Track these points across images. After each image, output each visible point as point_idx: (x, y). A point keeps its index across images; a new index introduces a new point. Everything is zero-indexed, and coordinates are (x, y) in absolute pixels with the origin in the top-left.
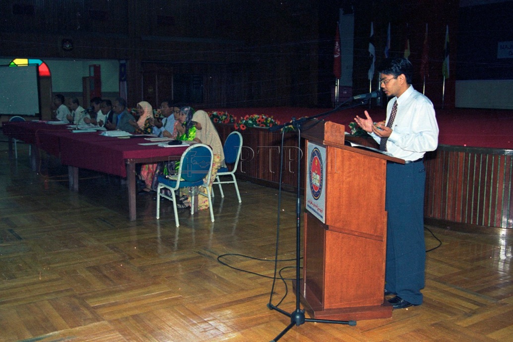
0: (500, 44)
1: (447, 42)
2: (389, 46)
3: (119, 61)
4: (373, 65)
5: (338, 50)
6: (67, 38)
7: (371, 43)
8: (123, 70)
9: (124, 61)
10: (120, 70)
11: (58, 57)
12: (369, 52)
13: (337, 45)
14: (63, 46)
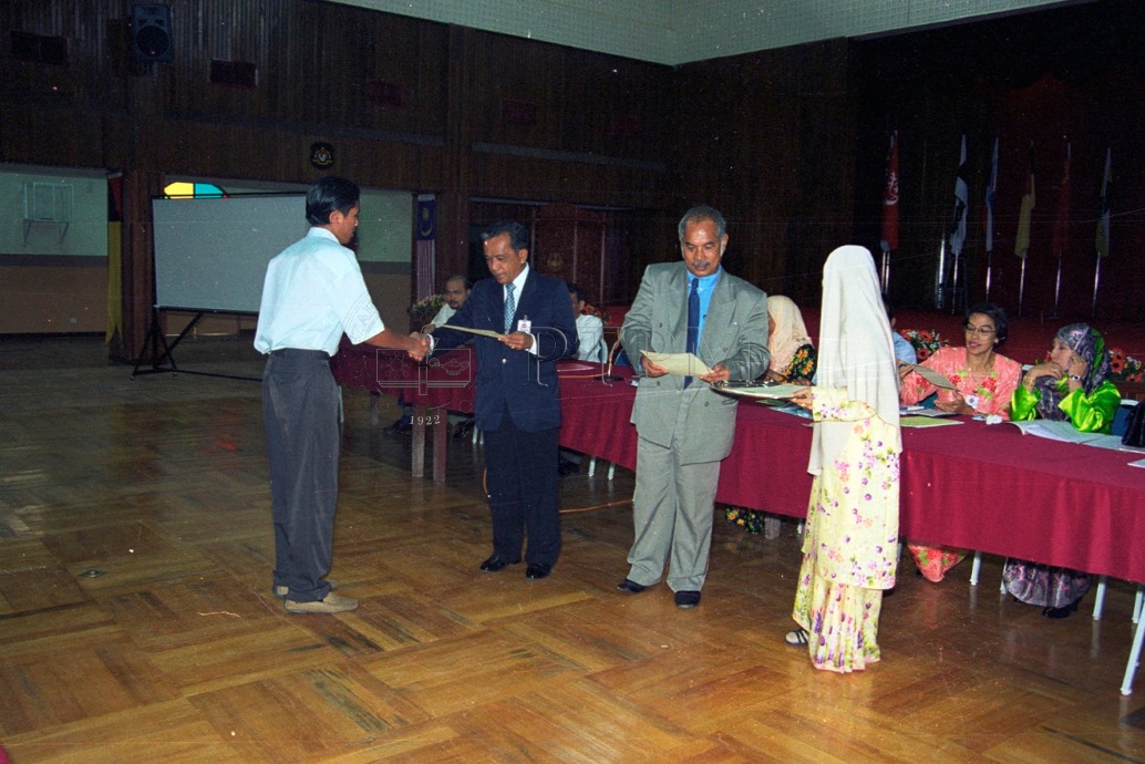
1: (1109, 183)
2: (994, 186)
3: (415, 196)
4: (963, 224)
5: (896, 190)
6: (322, 139)
7: (962, 178)
8: (426, 215)
9: (431, 197)
10: (420, 215)
11: (300, 181)
12: (955, 196)
13: (894, 179)
14: (312, 157)
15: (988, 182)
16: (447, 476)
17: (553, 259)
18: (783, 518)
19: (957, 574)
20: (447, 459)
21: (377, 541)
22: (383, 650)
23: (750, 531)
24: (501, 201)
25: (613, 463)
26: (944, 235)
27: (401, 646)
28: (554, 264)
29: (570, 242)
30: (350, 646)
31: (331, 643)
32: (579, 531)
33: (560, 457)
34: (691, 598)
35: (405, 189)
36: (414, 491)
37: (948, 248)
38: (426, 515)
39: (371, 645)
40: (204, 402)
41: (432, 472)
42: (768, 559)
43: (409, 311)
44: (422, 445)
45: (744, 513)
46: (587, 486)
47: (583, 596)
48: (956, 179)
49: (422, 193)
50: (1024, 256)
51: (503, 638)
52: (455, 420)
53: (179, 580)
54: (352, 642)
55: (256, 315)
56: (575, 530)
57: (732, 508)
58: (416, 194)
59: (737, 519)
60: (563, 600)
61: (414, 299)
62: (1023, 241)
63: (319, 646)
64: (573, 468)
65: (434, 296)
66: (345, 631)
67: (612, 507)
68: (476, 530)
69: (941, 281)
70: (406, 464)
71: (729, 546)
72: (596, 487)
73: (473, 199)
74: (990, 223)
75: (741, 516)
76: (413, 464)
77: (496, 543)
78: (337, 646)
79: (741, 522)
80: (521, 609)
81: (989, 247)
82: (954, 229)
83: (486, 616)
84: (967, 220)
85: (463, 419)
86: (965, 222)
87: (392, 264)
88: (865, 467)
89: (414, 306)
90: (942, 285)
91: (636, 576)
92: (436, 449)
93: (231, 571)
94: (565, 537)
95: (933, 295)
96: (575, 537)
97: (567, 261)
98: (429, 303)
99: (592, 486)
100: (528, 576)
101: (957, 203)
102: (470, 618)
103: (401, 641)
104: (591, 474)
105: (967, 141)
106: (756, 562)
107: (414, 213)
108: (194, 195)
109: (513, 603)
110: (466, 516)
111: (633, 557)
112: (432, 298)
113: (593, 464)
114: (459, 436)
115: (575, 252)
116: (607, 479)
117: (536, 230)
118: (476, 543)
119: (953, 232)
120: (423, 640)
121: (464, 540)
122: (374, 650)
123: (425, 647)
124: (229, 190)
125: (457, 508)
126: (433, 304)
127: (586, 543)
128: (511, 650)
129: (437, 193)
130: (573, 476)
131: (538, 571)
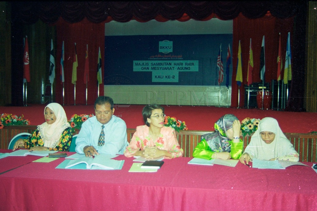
0: (135, 62)
1: (100, 59)
2: (64, 58)
4: (54, 72)
5: (28, 59)
12: (50, 62)
13: (27, 54)
15: (61, 57)
48: (50, 55)
50: (75, 84)
62: (74, 78)
74: (63, 72)
81: (63, 81)
101: (51, 65)
119: (50, 75)
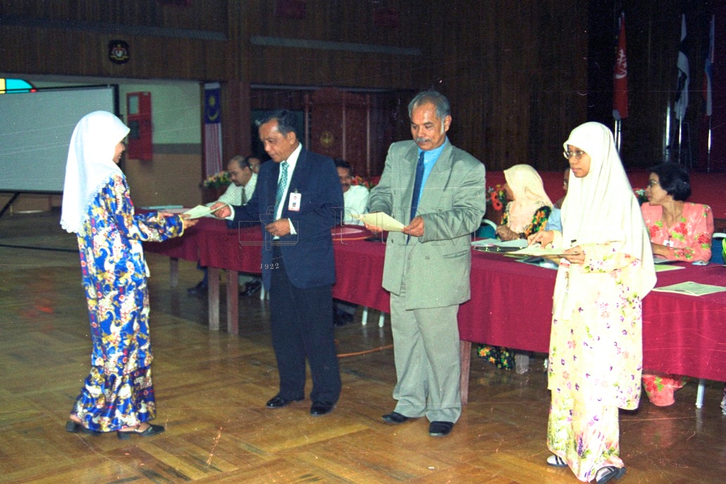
2: (712, 59)
3: (202, 85)
4: (685, 92)
5: (625, 65)
6: (118, 37)
7: (683, 52)
8: (212, 102)
9: (215, 86)
10: (207, 102)
11: (101, 75)
12: (678, 69)
13: (622, 55)
14: (110, 53)
15: (706, 55)
16: (240, 329)
17: (325, 137)
18: (532, 355)
19: (684, 399)
20: (239, 314)
21: (182, 387)
22: (190, 479)
23: (503, 367)
24: (276, 87)
25: (383, 312)
26: (669, 103)
27: (206, 476)
28: (327, 141)
29: (340, 121)
30: (163, 478)
31: (146, 476)
32: (355, 372)
33: (335, 309)
34: (443, 428)
35: (193, 79)
36: (211, 341)
37: (673, 115)
38: (223, 363)
39: (180, 476)
40: (22, 271)
41: (226, 326)
42: (520, 391)
43: (201, 186)
44: (218, 302)
45: (497, 352)
46: (361, 333)
47: (359, 427)
48: (678, 52)
49: (208, 82)
51: (293, 465)
52: (245, 280)
53: (11, 427)
54: (164, 474)
55: (60, 194)
56: (352, 371)
57: (482, 346)
58: (203, 82)
59: (488, 356)
60: (342, 432)
61: (204, 177)
63: (135, 478)
64: (350, 318)
65: (223, 173)
66: (158, 465)
67: (383, 350)
68: (266, 374)
69: (667, 143)
70: (205, 320)
71: (482, 381)
72: (370, 334)
73: (252, 86)
74: (709, 90)
75: (492, 355)
76: (210, 320)
77: (283, 385)
78: (150, 478)
79: (492, 359)
80: (307, 440)
81: (709, 113)
82: (677, 97)
83: (277, 448)
84: (689, 89)
85: (250, 279)
86: (687, 91)
87: (184, 146)
88: (621, 306)
89: (205, 182)
90: (668, 147)
91: (402, 409)
92: (229, 305)
93: (56, 418)
94: (344, 377)
95: (661, 155)
96: (352, 377)
97: (338, 138)
98: (218, 179)
99: (365, 332)
100: (312, 412)
101: (680, 75)
102: (263, 449)
103: (206, 471)
104: (364, 323)
105: (687, 20)
106: (509, 394)
107: (202, 100)
108: (6, 90)
109: (299, 435)
110: (258, 362)
111: (398, 392)
112: (221, 174)
113: (365, 314)
114: (248, 294)
115: (344, 130)
116: (378, 327)
117: (310, 111)
118: (267, 386)
119: (677, 100)
120: (224, 469)
121: (255, 383)
122: (183, 480)
123: (226, 475)
124: (38, 85)
125: (251, 356)
126: (222, 180)
127: (361, 382)
128: (300, 475)
129: (222, 82)
130: (349, 325)
131: (321, 407)
